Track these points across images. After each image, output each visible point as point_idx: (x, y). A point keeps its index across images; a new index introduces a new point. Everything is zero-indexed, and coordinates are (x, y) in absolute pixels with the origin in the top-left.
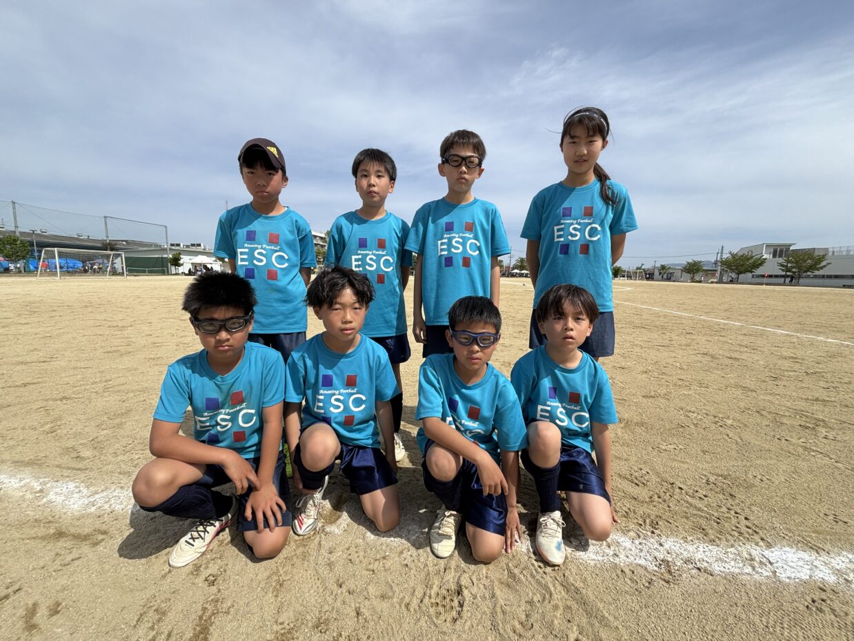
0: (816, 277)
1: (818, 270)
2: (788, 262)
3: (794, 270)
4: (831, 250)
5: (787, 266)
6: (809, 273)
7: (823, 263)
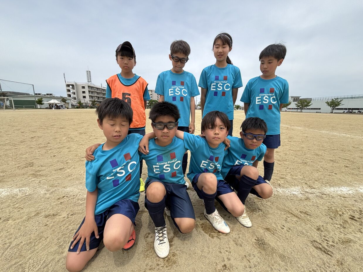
0: (307, 109)
1: (308, 106)
2: (299, 103)
3: (300, 106)
4: (312, 99)
5: (298, 105)
6: (305, 108)
7: (310, 104)
